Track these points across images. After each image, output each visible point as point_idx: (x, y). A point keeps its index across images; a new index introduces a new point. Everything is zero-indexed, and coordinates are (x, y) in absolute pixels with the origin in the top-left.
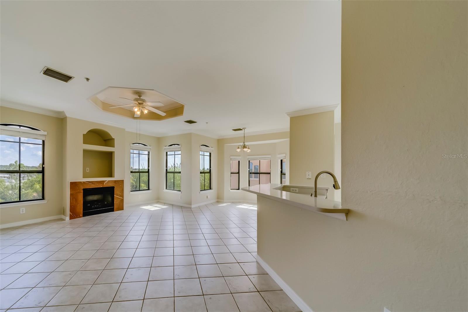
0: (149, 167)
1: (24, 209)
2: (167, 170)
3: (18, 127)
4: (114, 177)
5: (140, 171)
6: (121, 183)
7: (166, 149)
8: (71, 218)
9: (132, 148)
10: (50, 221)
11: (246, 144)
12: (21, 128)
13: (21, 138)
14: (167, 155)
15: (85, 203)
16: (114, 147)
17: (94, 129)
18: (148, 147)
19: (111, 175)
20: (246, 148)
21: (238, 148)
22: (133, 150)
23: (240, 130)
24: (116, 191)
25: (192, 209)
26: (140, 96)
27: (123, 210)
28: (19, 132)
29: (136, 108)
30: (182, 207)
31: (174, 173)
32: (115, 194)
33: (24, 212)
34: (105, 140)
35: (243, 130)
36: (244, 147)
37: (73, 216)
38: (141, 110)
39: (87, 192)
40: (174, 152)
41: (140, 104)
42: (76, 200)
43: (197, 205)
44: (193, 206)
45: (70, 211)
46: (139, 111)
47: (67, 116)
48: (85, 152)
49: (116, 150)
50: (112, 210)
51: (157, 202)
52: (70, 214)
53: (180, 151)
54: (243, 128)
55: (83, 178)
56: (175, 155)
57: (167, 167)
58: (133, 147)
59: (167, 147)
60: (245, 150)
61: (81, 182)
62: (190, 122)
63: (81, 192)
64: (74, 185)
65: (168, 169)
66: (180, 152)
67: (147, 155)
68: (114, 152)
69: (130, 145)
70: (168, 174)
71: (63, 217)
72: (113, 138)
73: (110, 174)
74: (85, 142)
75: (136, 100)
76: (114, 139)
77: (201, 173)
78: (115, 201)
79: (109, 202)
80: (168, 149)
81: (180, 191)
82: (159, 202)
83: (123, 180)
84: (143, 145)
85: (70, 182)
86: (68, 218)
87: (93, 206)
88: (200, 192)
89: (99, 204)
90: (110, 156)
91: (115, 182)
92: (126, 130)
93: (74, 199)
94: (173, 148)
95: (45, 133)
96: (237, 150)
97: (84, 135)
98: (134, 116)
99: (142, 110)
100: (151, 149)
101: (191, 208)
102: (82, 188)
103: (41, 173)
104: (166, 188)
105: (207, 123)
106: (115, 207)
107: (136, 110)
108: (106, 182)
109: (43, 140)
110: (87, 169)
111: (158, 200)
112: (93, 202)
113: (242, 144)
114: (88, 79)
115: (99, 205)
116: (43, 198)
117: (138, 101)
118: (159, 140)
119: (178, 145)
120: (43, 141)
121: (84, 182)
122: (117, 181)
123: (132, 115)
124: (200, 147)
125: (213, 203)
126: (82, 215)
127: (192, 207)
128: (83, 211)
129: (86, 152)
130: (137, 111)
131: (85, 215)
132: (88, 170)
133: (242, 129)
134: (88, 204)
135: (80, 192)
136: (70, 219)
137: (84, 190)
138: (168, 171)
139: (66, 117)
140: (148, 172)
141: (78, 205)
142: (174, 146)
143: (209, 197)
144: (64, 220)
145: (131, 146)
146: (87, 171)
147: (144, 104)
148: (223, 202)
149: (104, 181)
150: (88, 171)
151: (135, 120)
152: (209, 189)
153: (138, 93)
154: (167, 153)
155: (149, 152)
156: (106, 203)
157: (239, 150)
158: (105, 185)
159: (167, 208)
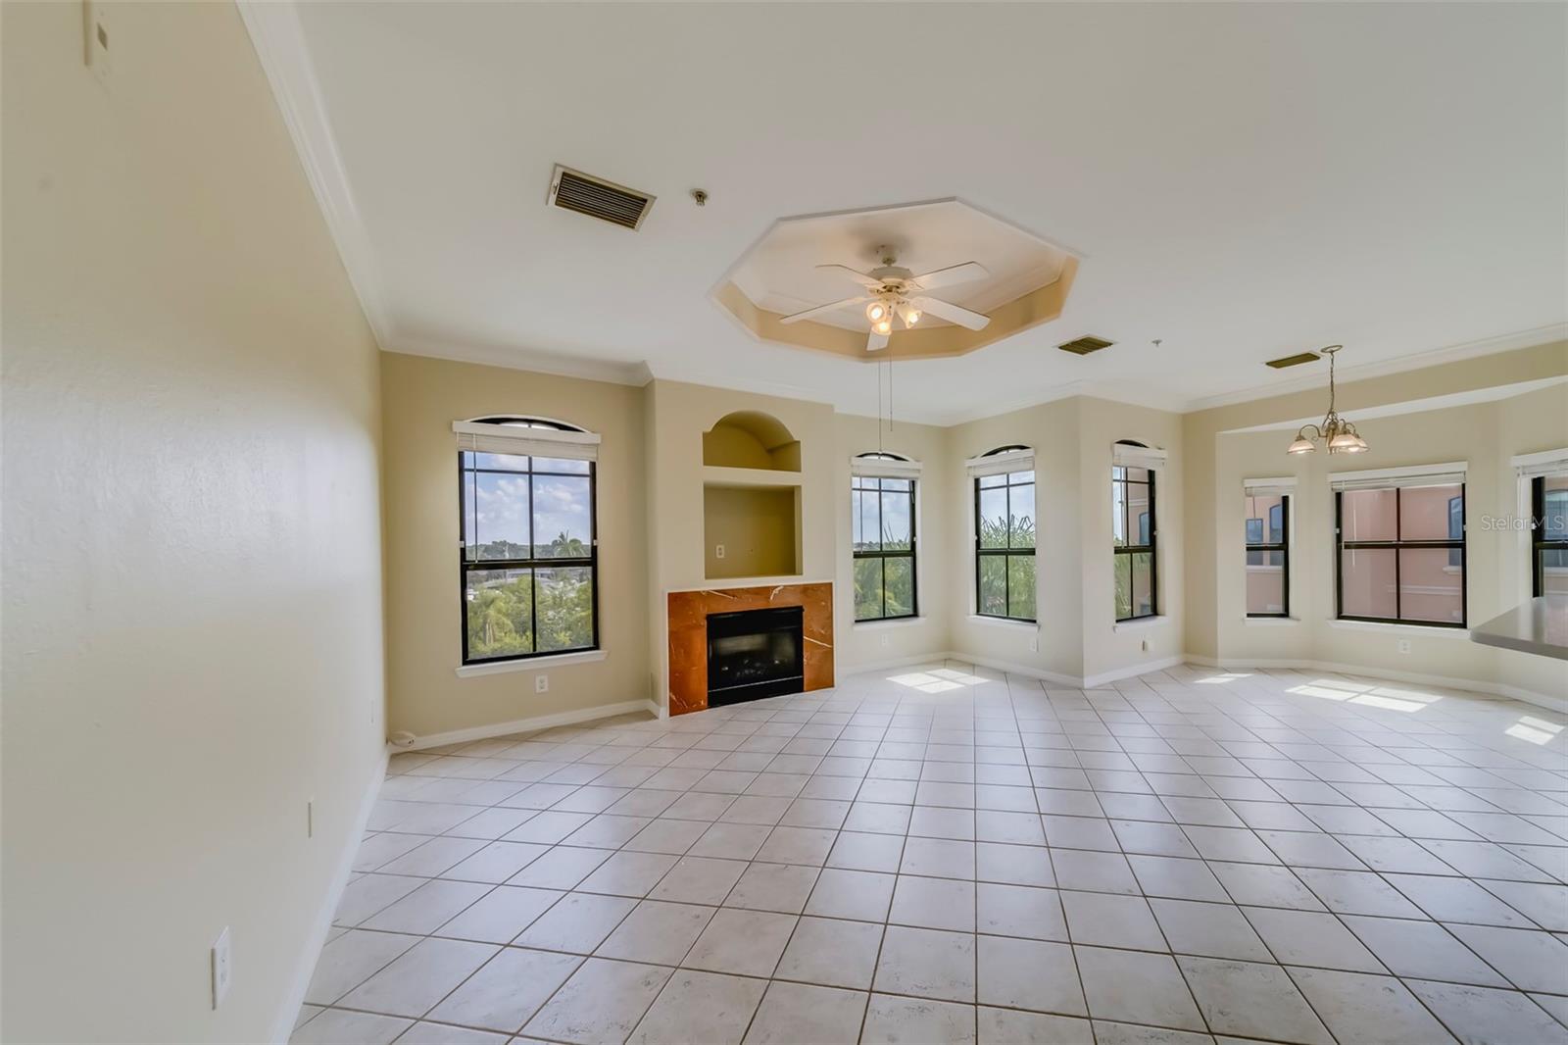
0: (913, 534)
1: (545, 678)
2: (978, 543)
3: (526, 426)
4: (801, 574)
5: (884, 548)
6: (823, 593)
7: (975, 467)
8: (675, 710)
9: (855, 471)
10: (613, 717)
11: (1342, 416)
12: (534, 426)
13: (533, 458)
14: (977, 490)
15: (715, 661)
16: (798, 470)
17: (733, 414)
18: (911, 464)
19: (790, 566)
20: (1345, 432)
21: (1300, 438)
22: (861, 477)
23: (1309, 357)
24: (810, 622)
25: (1087, 693)
26: (889, 261)
27: (833, 686)
28: (527, 439)
29: (876, 306)
30: (1041, 683)
31: (1007, 553)
32: (804, 632)
33: (546, 689)
34: (771, 451)
35: (1326, 358)
36: (1333, 429)
37: (680, 705)
38: (892, 313)
39: (720, 626)
40: (1005, 476)
41: (890, 291)
42: (688, 653)
43: (1105, 678)
44: (1088, 682)
45: (672, 688)
46: (886, 321)
47: (655, 376)
48: (712, 491)
49: (807, 479)
50: (797, 687)
51: (946, 660)
52: (670, 698)
53: (1030, 470)
54: (1323, 351)
55: (707, 578)
56: (1008, 486)
57: (978, 533)
58: (858, 466)
59: (980, 461)
60: (1340, 442)
61: (699, 592)
62: (1085, 346)
63: (700, 627)
64: (679, 602)
65: (983, 540)
66: (1030, 476)
67: (908, 495)
68: (800, 487)
69: (850, 460)
70: (981, 557)
71: (650, 705)
72: (796, 439)
73: (789, 564)
74: (709, 461)
75: (877, 275)
76: (799, 442)
77: (1118, 551)
78: (805, 656)
79: (786, 660)
80: (981, 466)
81: (1035, 621)
82: (950, 659)
83: (831, 584)
84: (893, 460)
85: (669, 594)
86: (664, 711)
87: (739, 674)
88: (1114, 628)
89: (758, 665)
90: (785, 500)
91: (806, 589)
92: (836, 411)
93: (682, 651)
94: (1001, 463)
95: (596, 439)
96: (1293, 449)
97: (705, 435)
98: (866, 346)
99: (896, 313)
100: (919, 471)
101: (1080, 689)
102: (704, 611)
103: (589, 565)
104: (978, 611)
105: (1157, 342)
106: (808, 675)
107: (876, 313)
108: (776, 591)
109: (592, 460)
110: (718, 548)
111: (949, 654)
112: (737, 658)
113: (1320, 420)
114: (700, 196)
115: (757, 669)
116: (596, 646)
117: (884, 280)
118: (948, 438)
119: (1022, 448)
120: (593, 465)
121: (708, 592)
122: (813, 589)
123: (858, 345)
124: (1112, 448)
125: (1171, 668)
126: (706, 704)
127: (1086, 686)
128: (709, 689)
129: (714, 494)
130: (879, 320)
131: (714, 701)
132: (721, 552)
133: (1317, 351)
134: (724, 667)
135: (698, 627)
136: (671, 715)
137: (710, 618)
138: (983, 547)
139: (653, 380)
140: (912, 552)
141: (694, 668)
142: (1005, 452)
143: (1150, 645)
144: (656, 717)
145: (852, 466)
146: (719, 556)
147: (908, 288)
148: (1214, 669)
149: (768, 590)
150: (722, 556)
151: (869, 365)
152: (1150, 613)
153: (883, 246)
154: (977, 481)
155: (913, 482)
156: (777, 662)
157: (1301, 449)
158: (774, 602)
159: (986, 683)
